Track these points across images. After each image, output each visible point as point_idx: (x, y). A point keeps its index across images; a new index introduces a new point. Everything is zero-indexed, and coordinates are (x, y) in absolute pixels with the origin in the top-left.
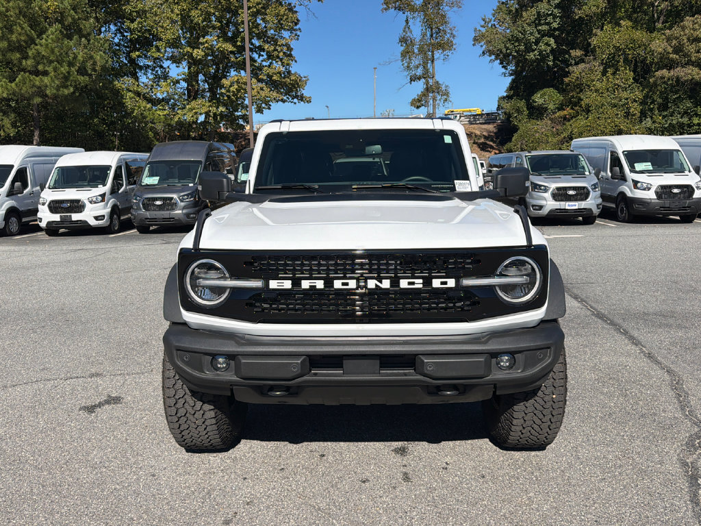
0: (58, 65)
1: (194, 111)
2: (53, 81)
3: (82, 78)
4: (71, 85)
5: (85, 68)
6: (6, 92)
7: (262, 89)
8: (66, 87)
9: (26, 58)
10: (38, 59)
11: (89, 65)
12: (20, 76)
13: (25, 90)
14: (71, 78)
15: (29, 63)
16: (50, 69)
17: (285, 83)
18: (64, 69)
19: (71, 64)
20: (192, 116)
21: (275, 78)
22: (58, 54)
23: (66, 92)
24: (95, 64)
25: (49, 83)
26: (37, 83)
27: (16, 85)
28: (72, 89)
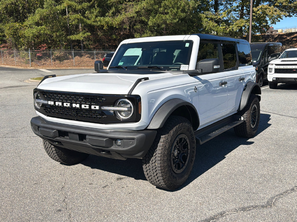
0: (173, 9)
1: (237, 25)
2: (170, 17)
3: (183, 14)
4: (177, 18)
5: (184, 9)
6: (152, 23)
7: (276, 11)
8: (175, 19)
9: (161, 7)
10: (165, 7)
11: (186, 7)
12: (157, 16)
13: (159, 21)
14: (178, 15)
15: (161, 9)
16: (169, 11)
17: (290, 6)
18: (175, 11)
19: (178, 8)
20: (236, 28)
21: (284, 4)
22: (173, 4)
23: (175, 21)
24: (189, 6)
25: (168, 18)
26: (164, 18)
27: (156, 20)
28: (177, 20)
